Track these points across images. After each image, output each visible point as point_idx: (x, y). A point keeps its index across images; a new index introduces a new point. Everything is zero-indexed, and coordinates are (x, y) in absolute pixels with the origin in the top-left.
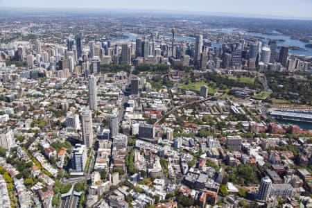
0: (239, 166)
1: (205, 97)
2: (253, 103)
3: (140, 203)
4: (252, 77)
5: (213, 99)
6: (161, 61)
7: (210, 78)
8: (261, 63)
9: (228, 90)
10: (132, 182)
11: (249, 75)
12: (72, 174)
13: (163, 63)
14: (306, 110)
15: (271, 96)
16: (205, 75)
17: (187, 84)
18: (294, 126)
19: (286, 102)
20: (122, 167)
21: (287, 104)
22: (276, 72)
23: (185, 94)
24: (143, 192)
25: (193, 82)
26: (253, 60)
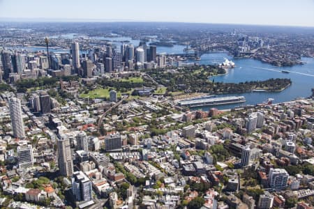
0: (211, 147)
1: (115, 101)
2: (159, 99)
3: (171, 203)
4: (138, 76)
5: (125, 102)
6: (40, 74)
7: (105, 83)
8: (139, 64)
9: (130, 92)
10: (148, 190)
11: (134, 75)
12: (81, 206)
13: (44, 76)
14: (199, 97)
15: (168, 90)
16: (97, 81)
17: (86, 93)
18: (213, 109)
19: (181, 93)
20: (124, 181)
21: (183, 94)
22: (153, 70)
23: (93, 102)
24: (165, 194)
25: (91, 90)
26: (131, 61)
